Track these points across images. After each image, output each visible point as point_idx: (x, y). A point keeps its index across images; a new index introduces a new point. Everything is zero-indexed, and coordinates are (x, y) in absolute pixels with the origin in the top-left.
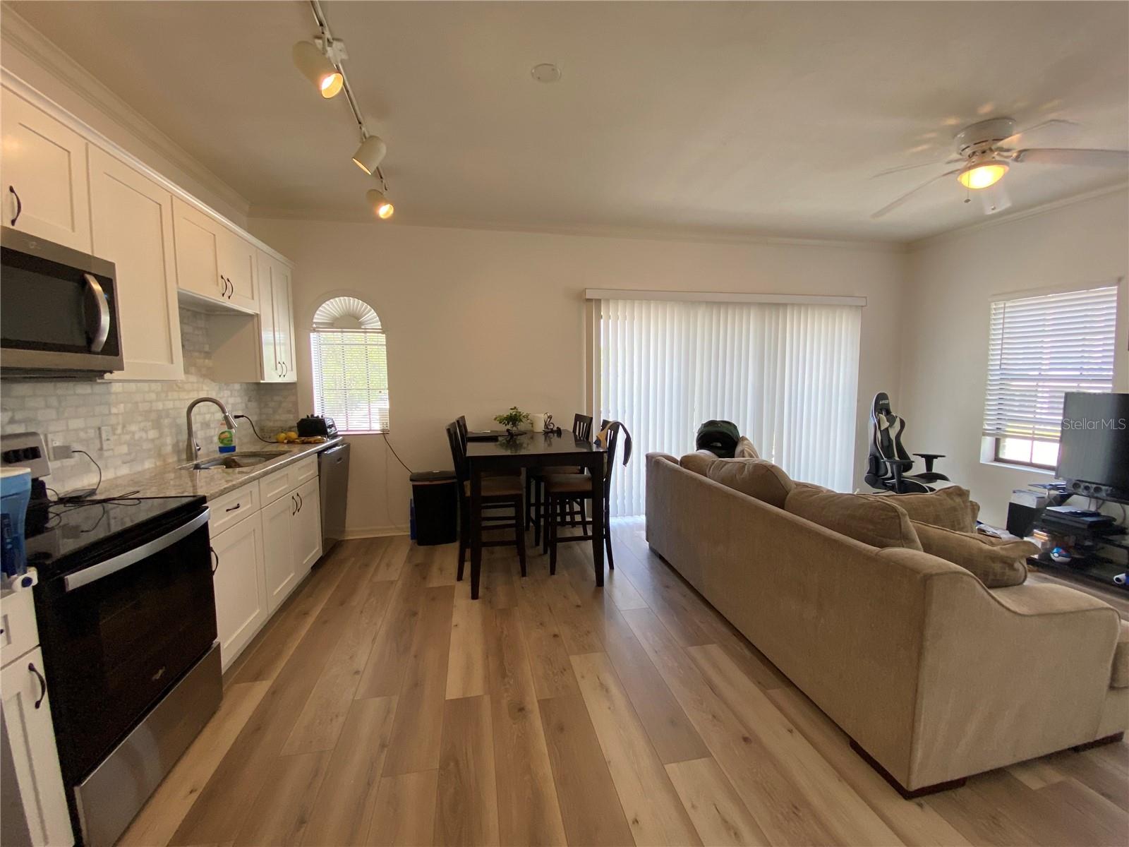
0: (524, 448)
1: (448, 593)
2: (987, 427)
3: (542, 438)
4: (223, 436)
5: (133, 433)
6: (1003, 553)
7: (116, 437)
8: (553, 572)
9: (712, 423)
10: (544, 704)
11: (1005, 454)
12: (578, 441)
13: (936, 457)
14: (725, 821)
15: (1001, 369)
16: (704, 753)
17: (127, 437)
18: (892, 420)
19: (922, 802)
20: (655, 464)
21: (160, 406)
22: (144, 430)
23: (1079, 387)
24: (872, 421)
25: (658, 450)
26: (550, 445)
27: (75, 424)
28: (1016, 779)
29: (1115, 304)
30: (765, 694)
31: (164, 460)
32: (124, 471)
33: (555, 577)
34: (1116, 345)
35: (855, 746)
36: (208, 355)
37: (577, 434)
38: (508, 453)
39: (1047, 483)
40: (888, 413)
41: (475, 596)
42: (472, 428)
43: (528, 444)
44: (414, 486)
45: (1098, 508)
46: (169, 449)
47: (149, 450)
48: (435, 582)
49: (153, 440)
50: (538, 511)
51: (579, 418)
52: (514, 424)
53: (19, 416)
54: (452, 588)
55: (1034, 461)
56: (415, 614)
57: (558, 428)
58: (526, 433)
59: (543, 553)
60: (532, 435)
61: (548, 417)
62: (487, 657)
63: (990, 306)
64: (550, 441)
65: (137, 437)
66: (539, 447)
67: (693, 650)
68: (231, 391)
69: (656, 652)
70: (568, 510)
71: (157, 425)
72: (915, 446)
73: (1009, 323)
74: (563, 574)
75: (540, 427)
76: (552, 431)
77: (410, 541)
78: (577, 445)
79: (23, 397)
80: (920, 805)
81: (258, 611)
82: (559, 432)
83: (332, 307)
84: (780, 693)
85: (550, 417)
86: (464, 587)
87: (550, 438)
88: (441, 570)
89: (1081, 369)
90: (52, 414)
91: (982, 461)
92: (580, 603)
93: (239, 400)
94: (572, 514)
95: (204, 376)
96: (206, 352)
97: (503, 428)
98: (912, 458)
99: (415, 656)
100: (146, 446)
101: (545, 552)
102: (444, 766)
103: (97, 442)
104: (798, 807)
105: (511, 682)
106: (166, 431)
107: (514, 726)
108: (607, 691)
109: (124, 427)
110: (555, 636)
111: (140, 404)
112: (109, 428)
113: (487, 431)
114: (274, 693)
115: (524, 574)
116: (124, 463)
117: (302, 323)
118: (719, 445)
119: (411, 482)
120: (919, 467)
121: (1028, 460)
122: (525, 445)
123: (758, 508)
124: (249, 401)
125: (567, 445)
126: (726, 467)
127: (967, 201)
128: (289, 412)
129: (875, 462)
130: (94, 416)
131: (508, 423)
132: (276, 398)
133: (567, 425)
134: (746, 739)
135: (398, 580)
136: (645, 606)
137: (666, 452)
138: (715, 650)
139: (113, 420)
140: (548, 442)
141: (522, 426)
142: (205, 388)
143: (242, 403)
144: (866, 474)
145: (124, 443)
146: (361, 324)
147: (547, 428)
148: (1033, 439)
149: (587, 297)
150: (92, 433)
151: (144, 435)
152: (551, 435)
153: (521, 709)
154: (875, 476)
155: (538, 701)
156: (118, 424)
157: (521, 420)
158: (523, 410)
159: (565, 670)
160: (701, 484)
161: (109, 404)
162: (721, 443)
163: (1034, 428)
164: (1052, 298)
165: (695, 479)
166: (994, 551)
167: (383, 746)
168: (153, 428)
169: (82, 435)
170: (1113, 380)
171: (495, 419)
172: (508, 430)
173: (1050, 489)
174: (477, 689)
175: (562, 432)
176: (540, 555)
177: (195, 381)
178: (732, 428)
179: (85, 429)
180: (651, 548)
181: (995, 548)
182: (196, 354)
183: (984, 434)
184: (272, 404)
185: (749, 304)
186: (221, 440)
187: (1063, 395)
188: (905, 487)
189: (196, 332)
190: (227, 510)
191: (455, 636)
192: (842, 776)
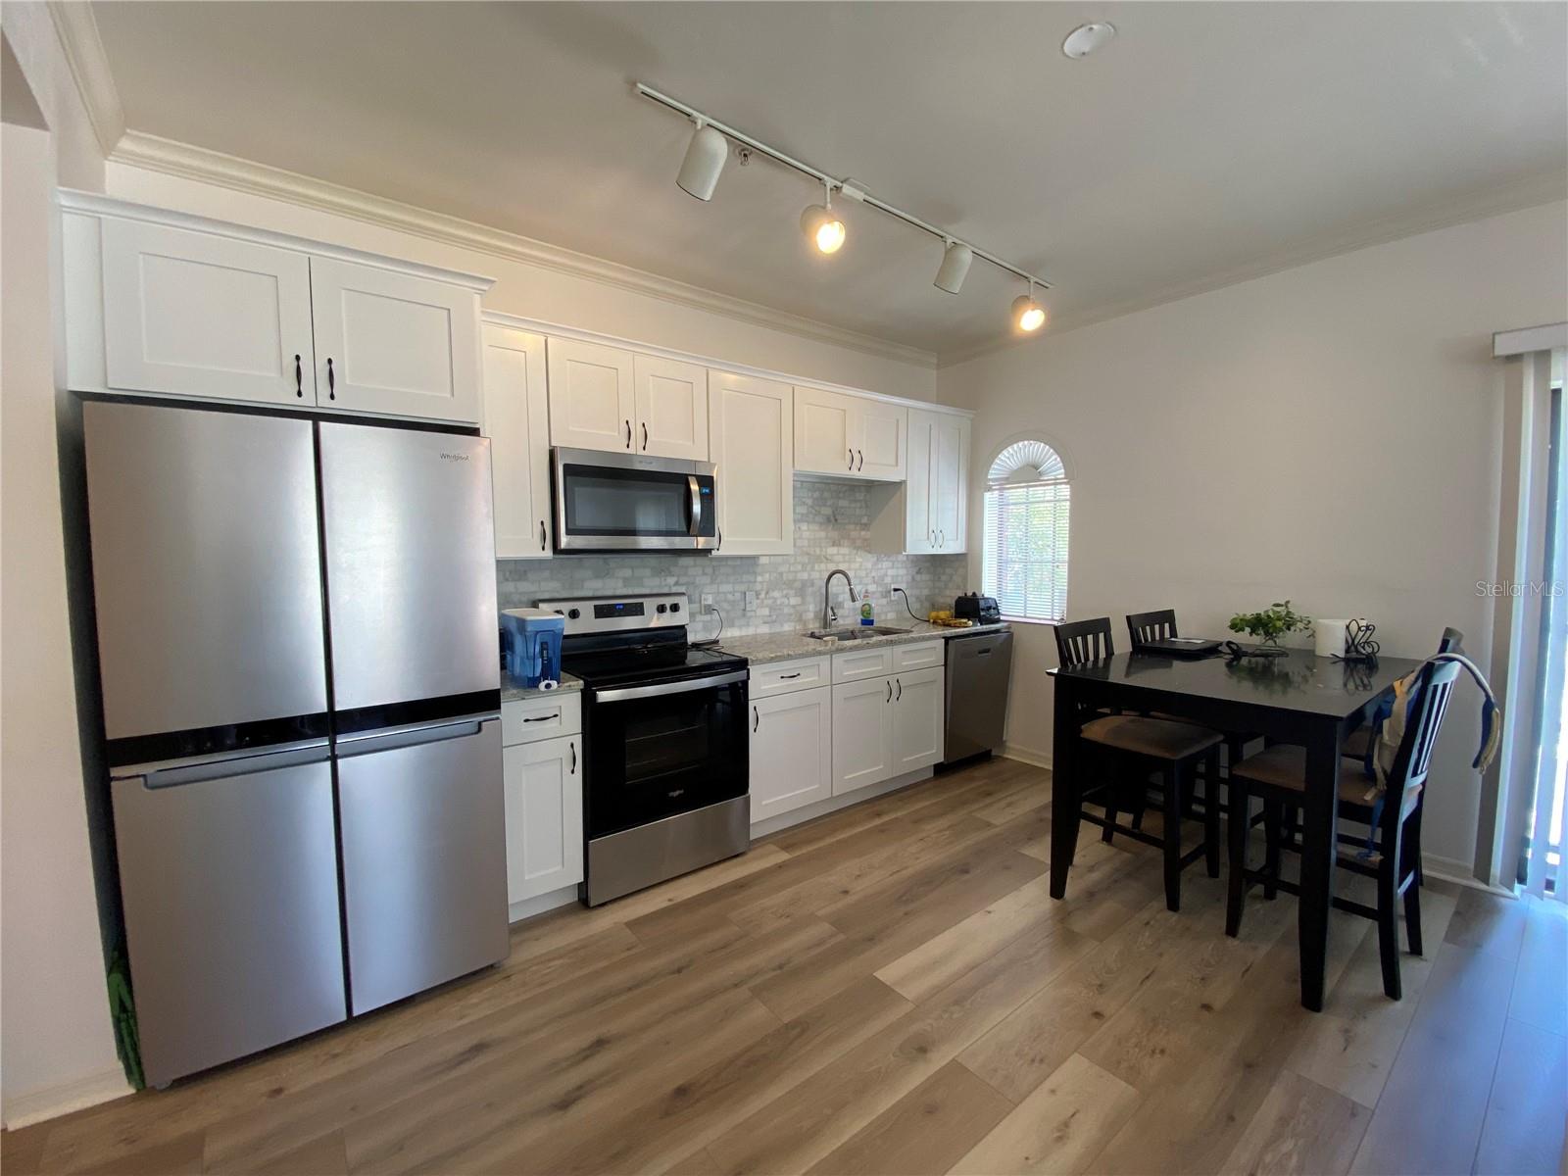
4: (864, 608)
5: (775, 599)
7: (758, 601)
10: (954, 1069)
17: (770, 602)
21: (805, 576)
22: (786, 596)
27: (726, 588)
31: (805, 624)
32: (764, 630)
36: (865, 527)
46: (811, 615)
47: (791, 615)
49: (794, 607)
53: (683, 580)
60: (1309, 657)
65: (779, 602)
68: (893, 562)
71: (801, 592)
79: (687, 567)
81: (816, 786)
83: (1011, 457)
90: (706, 580)
93: (902, 572)
95: (857, 548)
96: (865, 525)
100: (786, 610)
102: (789, 1026)
103: (742, 603)
105: (956, 1015)
106: (809, 599)
107: (891, 1055)
109: (767, 593)
111: (785, 575)
112: (754, 593)
114: (780, 867)
116: (765, 623)
117: (975, 482)
124: (919, 572)
128: (958, 588)
130: (742, 582)
132: (948, 571)
139: (758, 587)
142: (859, 559)
143: (907, 574)
145: (767, 606)
146: (1040, 474)
149: (1500, 353)
150: (738, 596)
151: (786, 601)
153: (923, 1050)
155: (953, 1059)
156: (762, 590)
157: (1286, 629)
158: (1302, 610)
161: (755, 573)
167: (780, 967)
168: (796, 596)
169: (730, 597)
177: (847, 552)
179: (733, 593)
182: (852, 527)
184: (944, 578)
186: (863, 612)
189: (853, 505)
190: (782, 677)
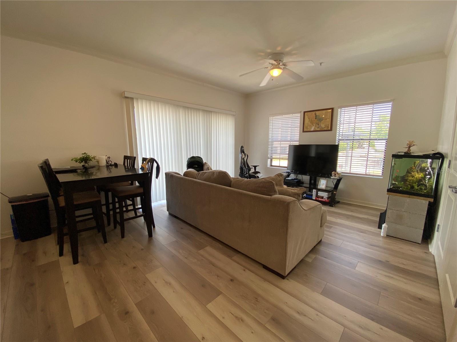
0: (94, 175)
1: (56, 265)
2: (269, 156)
3: (105, 169)
6: (297, 192)
8: (123, 237)
9: (193, 157)
10: (138, 305)
11: (273, 164)
12: (127, 169)
13: (257, 166)
14: (236, 317)
15: (272, 138)
16: (219, 293)
18: (245, 155)
19: (288, 278)
20: (170, 177)
23: (290, 143)
24: (240, 155)
25: (171, 171)
26: (110, 172)
28: (306, 261)
29: (299, 119)
30: (231, 259)
33: (125, 239)
34: (300, 131)
35: (265, 267)
37: (126, 165)
38: (84, 179)
39: (285, 171)
40: (244, 153)
41: (75, 261)
42: (54, 165)
43: (96, 173)
44: (12, 206)
45: (296, 177)
48: (42, 261)
50: (108, 208)
51: (126, 157)
52: (86, 162)
54: (58, 262)
55: (280, 165)
56: (32, 285)
57: (115, 163)
58: (95, 167)
59: (113, 228)
60: (98, 168)
61: (108, 158)
62: (96, 293)
63: (269, 118)
64: (110, 170)
66: (105, 174)
67: (201, 252)
69: (186, 258)
70: (124, 205)
72: (251, 163)
73: (274, 122)
74: (129, 236)
75: (103, 163)
76: (111, 165)
77: (14, 241)
78: (126, 171)
80: (288, 279)
82: (116, 165)
84: (237, 257)
85: (109, 158)
86: (68, 258)
87: (110, 169)
88: (45, 253)
89: (291, 138)
91: (268, 167)
92: (143, 248)
94: (127, 206)
97: (79, 165)
98: (251, 167)
99: (42, 311)
101: (115, 227)
104: (257, 298)
105: (116, 301)
107: (125, 324)
108: (170, 284)
110: (134, 268)
113: (68, 167)
115: (106, 242)
118: (197, 166)
119: (9, 204)
120: (253, 170)
121: (279, 165)
122: (94, 174)
123: (222, 189)
125: (121, 172)
126: (206, 174)
127: (272, 80)
129: (241, 169)
131: (82, 162)
133: (120, 161)
134: (232, 280)
135: (12, 267)
136: (175, 240)
137: (174, 171)
138: (209, 249)
140: (109, 171)
141: (91, 163)
144: (239, 174)
147: (108, 163)
148: (280, 159)
149: (126, 96)
152: (111, 167)
153: (127, 313)
154: (242, 174)
155: (136, 305)
157: (91, 160)
158: (91, 154)
159: (145, 283)
160: (196, 182)
162: (197, 165)
163: (280, 156)
164: (284, 116)
165: (193, 181)
166: (295, 192)
170: (299, 141)
171: (72, 160)
172: (83, 166)
173: (286, 173)
174: (94, 313)
175: (118, 165)
176: (113, 230)
178: (200, 159)
180: (170, 214)
181: (295, 191)
183: (268, 158)
185: (198, 110)
187: (288, 146)
188: (250, 177)
191: (69, 290)
192: (265, 280)
